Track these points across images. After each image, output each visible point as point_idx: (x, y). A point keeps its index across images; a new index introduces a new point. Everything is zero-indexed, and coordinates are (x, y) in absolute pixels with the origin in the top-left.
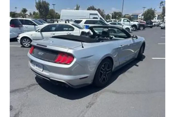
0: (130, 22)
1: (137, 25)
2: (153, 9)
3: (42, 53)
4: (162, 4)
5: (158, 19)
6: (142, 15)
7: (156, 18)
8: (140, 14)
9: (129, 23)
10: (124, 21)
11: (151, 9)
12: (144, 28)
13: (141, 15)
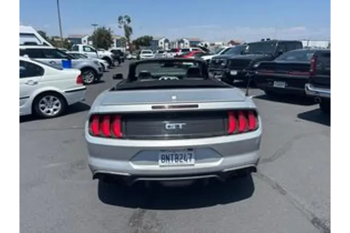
0: (98, 52)
1: (110, 57)
2: (107, 29)
3: (181, 125)
4: (121, 21)
5: (117, 46)
6: (89, 39)
7: (115, 44)
8: (85, 36)
9: (95, 53)
10: (84, 50)
11: (104, 28)
12: (120, 63)
13: (86, 38)
